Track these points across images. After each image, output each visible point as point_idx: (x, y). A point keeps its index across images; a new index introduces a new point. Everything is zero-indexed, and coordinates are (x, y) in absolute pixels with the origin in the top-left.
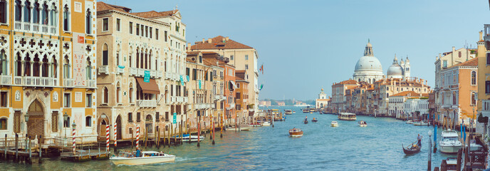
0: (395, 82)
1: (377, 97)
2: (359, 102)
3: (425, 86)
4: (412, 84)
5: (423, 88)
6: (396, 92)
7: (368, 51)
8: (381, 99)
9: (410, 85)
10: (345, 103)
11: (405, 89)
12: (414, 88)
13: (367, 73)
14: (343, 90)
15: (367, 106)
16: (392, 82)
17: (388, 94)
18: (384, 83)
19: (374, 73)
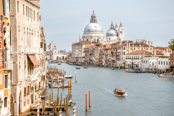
0: (129, 43)
1: (115, 54)
2: (97, 57)
3: (151, 46)
4: (142, 45)
5: (150, 48)
6: (131, 51)
7: (93, 19)
8: (119, 56)
9: (140, 45)
10: (84, 57)
11: (137, 49)
12: (143, 48)
13: (93, 35)
14: (82, 48)
15: (103, 60)
16: (127, 44)
17: (124, 53)
18: (120, 44)
19: (97, 35)
